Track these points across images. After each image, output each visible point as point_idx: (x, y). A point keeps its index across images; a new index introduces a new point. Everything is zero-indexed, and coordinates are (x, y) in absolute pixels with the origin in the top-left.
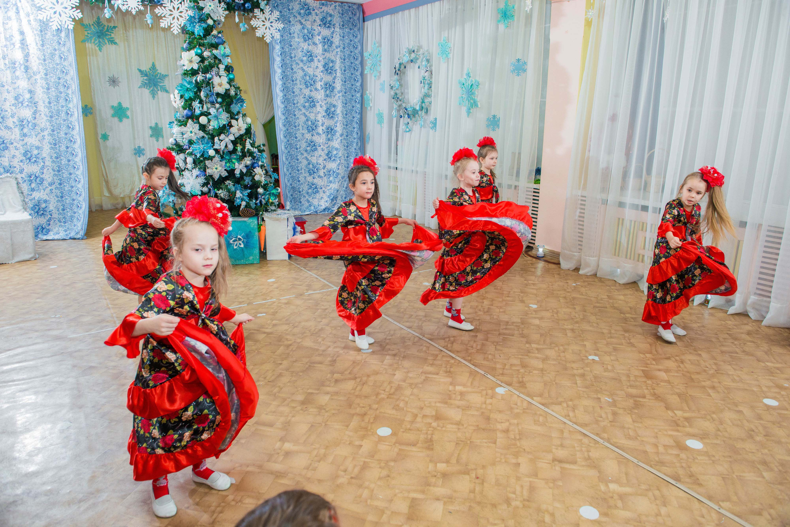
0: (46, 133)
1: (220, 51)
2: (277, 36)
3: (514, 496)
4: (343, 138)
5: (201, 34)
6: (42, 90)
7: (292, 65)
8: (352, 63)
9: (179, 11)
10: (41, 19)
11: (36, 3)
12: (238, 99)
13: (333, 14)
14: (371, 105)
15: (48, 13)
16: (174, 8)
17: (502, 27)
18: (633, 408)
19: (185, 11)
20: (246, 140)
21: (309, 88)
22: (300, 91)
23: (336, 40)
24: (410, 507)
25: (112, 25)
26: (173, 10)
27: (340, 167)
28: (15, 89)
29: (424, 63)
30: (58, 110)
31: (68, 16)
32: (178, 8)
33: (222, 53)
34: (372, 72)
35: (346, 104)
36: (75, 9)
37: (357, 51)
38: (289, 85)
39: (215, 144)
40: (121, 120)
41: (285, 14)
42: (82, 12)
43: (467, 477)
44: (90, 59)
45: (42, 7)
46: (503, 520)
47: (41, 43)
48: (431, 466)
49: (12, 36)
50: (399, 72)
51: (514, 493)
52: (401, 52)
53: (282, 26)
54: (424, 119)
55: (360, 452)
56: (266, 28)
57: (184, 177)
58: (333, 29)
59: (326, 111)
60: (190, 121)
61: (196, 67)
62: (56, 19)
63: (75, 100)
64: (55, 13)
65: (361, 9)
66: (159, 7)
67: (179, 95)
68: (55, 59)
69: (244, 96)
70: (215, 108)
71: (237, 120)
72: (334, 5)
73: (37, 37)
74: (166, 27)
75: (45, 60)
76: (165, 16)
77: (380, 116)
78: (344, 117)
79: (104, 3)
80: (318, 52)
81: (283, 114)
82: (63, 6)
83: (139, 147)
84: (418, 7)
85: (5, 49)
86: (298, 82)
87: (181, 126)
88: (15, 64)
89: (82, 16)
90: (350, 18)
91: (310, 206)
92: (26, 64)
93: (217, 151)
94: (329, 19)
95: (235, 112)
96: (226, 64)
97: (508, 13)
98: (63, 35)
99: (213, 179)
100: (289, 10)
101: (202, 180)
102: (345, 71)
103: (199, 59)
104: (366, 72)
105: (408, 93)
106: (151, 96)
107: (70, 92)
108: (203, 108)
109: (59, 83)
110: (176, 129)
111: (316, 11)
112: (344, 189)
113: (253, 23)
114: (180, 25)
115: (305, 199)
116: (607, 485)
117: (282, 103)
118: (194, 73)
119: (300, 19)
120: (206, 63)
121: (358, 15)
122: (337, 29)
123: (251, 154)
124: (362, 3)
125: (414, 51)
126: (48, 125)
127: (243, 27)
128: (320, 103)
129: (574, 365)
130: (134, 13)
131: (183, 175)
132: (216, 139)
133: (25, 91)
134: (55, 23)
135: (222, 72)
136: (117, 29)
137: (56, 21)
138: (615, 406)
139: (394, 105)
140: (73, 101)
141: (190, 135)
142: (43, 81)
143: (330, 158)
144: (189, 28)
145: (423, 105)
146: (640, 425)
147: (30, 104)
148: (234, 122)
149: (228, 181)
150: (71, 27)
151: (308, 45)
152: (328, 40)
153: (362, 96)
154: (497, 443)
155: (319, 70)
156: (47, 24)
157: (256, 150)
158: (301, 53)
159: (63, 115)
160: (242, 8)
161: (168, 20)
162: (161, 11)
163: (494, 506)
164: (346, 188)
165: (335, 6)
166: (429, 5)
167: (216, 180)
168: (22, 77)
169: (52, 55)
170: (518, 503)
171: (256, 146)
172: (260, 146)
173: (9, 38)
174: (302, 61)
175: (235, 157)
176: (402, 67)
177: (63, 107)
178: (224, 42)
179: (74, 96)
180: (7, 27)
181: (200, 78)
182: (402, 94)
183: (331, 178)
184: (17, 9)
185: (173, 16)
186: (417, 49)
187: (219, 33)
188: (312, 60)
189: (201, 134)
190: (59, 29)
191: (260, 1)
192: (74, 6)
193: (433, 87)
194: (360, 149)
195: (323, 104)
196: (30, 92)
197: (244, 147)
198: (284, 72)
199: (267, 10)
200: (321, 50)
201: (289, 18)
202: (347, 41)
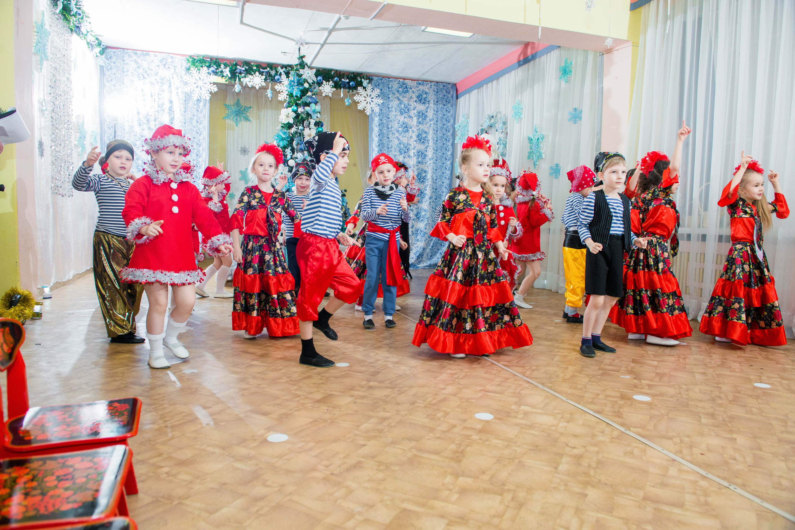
1: (312, 108)
2: (377, 110)
3: (421, 402)
4: (432, 200)
5: (299, 95)
7: (388, 135)
8: (444, 135)
10: (187, 92)
11: (185, 79)
13: (428, 92)
15: (192, 87)
17: (563, 83)
18: (599, 376)
23: (430, 114)
24: (324, 397)
25: (248, 106)
27: (427, 227)
29: (501, 125)
31: (207, 89)
33: (313, 110)
36: (212, 84)
37: (449, 124)
41: (385, 91)
43: (390, 390)
44: (228, 132)
45: (188, 82)
46: (398, 411)
47: (184, 110)
48: (364, 383)
49: (164, 104)
51: (424, 401)
53: (382, 101)
55: (312, 371)
56: (367, 103)
58: (428, 105)
61: (291, 121)
62: (197, 92)
63: (204, 156)
64: (197, 87)
65: (454, 88)
66: (278, 84)
70: (303, 154)
72: (430, 84)
73: (182, 106)
75: (185, 123)
76: (282, 92)
78: (434, 182)
79: (235, 81)
80: (413, 123)
82: (204, 82)
84: (498, 79)
85: (157, 114)
86: (393, 149)
89: (217, 91)
90: (444, 96)
94: (424, 96)
96: (317, 120)
97: (567, 69)
98: (201, 104)
100: (389, 88)
102: (437, 141)
103: (295, 115)
104: (455, 142)
107: (201, 149)
108: (293, 154)
111: (413, 89)
112: (430, 247)
113: (356, 98)
116: (520, 406)
118: (290, 126)
119: (398, 96)
120: (300, 118)
121: (452, 93)
122: (432, 105)
124: (455, 82)
125: (493, 117)
127: (347, 102)
128: (412, 168)
129: (562, 351)
130: (257, 88)
134: (196, 95)
135: (312, 125)
136: (252, 109)
138: (580, 372)
143: (419, 218)
144: (289, 90)
146: (594, 384)
150: (208, 98)
151: (405, 118)
152: (423, 114)
153: (453, 164)
154: (438, 378)
155: (413, 140)
156: (191, 96)
158: (397, 125)
160: (347, 86)
162: (280, 88)
163: (398, 404)
164: (432, 247)
165: (431, 86)
166: (507, 75)
169: (191, 119)
170: (421, 405)
173: (161, 106)
174: (398, 131)
178: (317, 102)
180: (161, 97)
181: (293, 130)
183: (419, 237)
184: (170, 84)
186: (496, 115)
187: (313, 95)
188: (407, 131)
190: (198, 99)
191: (363, 80)
192: (212, 82)
193: (507, 146)
195: (415, 169)
198: (381, 140)
199: (369, 88)
200: (416, 122)
201: (388, 95)
202: (440, 116)
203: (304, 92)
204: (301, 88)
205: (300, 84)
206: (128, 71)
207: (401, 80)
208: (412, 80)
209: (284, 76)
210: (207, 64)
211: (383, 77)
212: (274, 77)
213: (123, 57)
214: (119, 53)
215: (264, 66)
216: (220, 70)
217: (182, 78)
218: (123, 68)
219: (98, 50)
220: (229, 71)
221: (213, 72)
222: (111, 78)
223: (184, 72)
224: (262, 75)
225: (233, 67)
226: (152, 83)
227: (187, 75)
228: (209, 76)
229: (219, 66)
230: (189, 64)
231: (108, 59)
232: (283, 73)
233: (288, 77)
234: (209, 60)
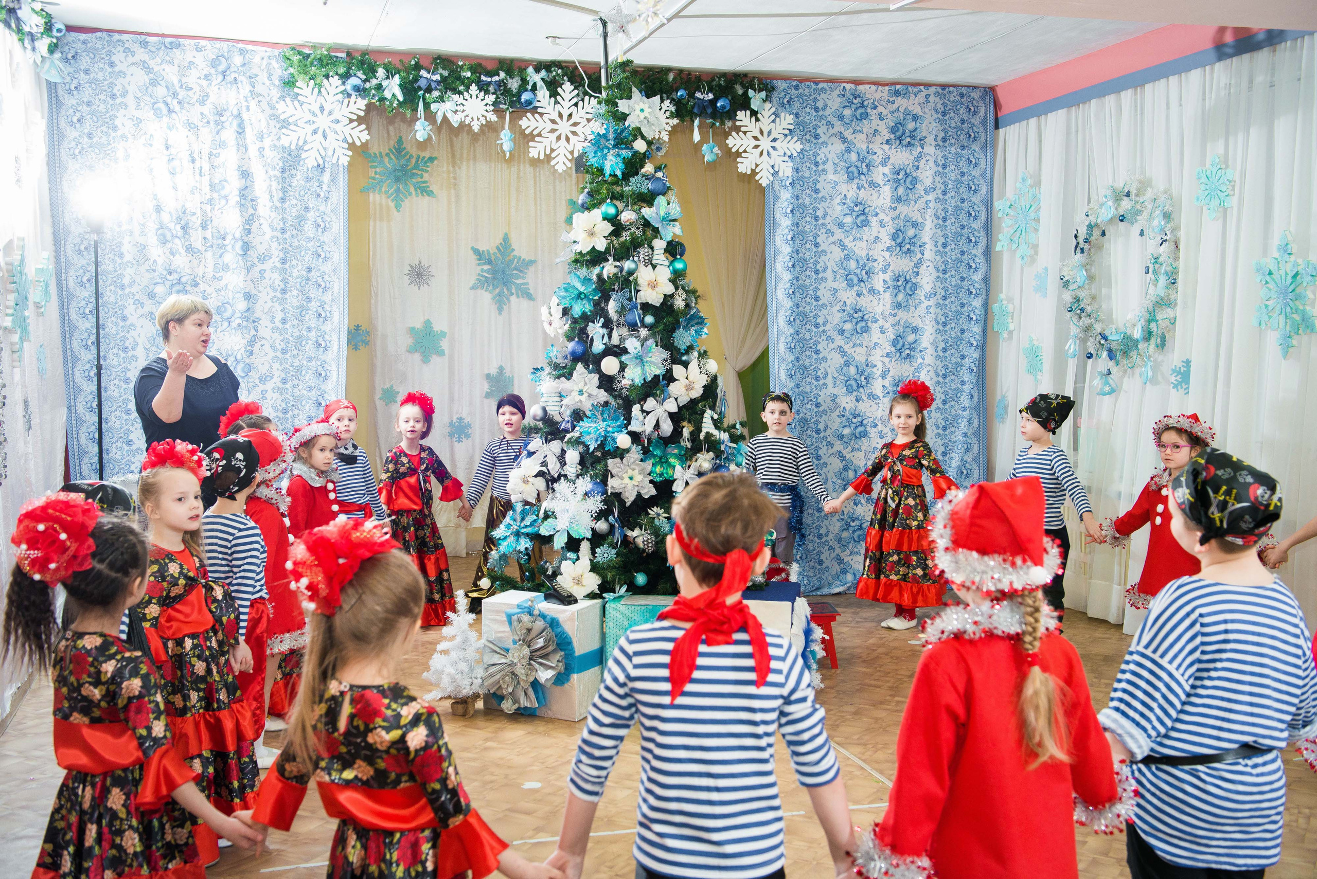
0: (269, 386)
1: (658, 209)
2: (786, 170)
6: (272, 294)
7: (816, 236)
8: (963, 227)
9: (571, 122)
10: (287, 145)
11: (280, 112)
12: (692, 318)
13: (921, 113)
14: (1011, 327)
15: (301, 133)
16: (561, 116)
19: (584, 122)
20: (704, 412)
21: (856, 288)
22: (833, 295)
23: (927, 174)
25: (427, 154)
26: (558, 120)
28: (218, 291)
29: (1156, 222)
30: (300, 337)
31: (341, 137)
32: (570, 115)
33: (662, 213)
34: (1014, 246)
35: (945, 324)
36: (355, 124)
37: (976, 199)
38: (807, 283)
39: (633, 422)
40: (426, 360)
41: (807, 120)
42: (368, 128)
44: (375, 227)
45: (290, 120)
47: (281, 194)
49: (225, 181)
50: (1086, 247)
52: (1094, 197)
53: (799, 147)
54: (1155, 361)
56: (761, 154)
57: (558, 495)
58: (919, 149)
59: (894, 343)
60: (580, 366)
61: (601, 246)
62: (316, 145)
63: (337, 317)
64: (315, 132)
65: (990, 98)
66: (529, 115)
67: (561, 308)
68: (306, 228)
69: (703, 308)
70: (638, 337)
71: (686, 365)
72: (925, 92)
73: (274, 184)
74: (542, 157)
75: (283, 231)
76: (539, 135)
77: (1034, 355)
78: (938, 357)
79: (415, 110)
80: (880, 202)
81: (790, 349)
82: (333, 117)
83: (461, 419)
84: (1142, 85)
85: (208, 208)
86: (829, 274)
87: (558, 377)
88: (224, 239)
89: (368, 138)
90: (963, 122)
91: (844, 571)
92: (246, 239)
93: (635, 437)
94: (911, 126)
95: (683, 347)
96: (669, 239)
98: (326, 177)
99: (622, 502)
100: (817, 109)
101: (596, 504)
102: (945, 245)
103: (609, 228)
104: (998, 248)
105: (1109, 297)
106: (494, 307)
108: (610, 337)
109: (308, 279)
110: (548, 385)
111: (880, 109)
113: (734, 142)
114: (572, 153)
115: (833, 555)
117: (789, 323)
118: (595, 258)
119: (842, 129)
120: (625, 236)
121: (982, 113)
122: (930, 149)
123: (712, 445)
124: (994, 83)
125: (1128, 195)
126: (275, 369)
127: (710, 152)
128: (881, 322)
130: (476, 128)
131: (554, 490)
132: (636, 409)
133: (238, 295)
134: (314, 154)
135: (659, 256)
136: (435, 162)
137: (315, 150)
139: (1072, 326)
140: (331, 318)
141: (578, 398)
142: (276, 276)
144: (593, 161)
145: (1153, 326)
147: (245, 323)
148: (678, 370)
149: (655, 509)
150: (345, 161)
151: (859, 188)
152: (907, 175)
153: (986, 306)
155: (880, 246)
156: (298, 156)
157: (725, 436)
158: (839, 208)
159: (309, 347)
160: (709, 111)
161: (546, 142)
162: (533, 124)
165: (927, 96)
167: (628, 504)
168: (235, 266)
169: (300, 219)
171: (725, 425)
172: (734, 426)
173: (218, 186)
174: (841, 225)
175: (676, 451)
176: (1096, 233)
177: (309, 329)
178: (669, 188)
179: (335, 308)
180: (217, 162)
181: (609, 269)
182: (1094, 298)
184: (241, 125)
185: (557, 134)
186: (1139, 189)
187: (658, 169)
188: (866, 223)
189: (603, 396)
190: (319, 165)
191: (751, 93)
192: (355, 117)
193: (1180, 281)
194: (976, 434)
195: (887, 325)
196: (248, 297)
197: (698, 429)
198: (797, 252)
199: (766, 113)
200: (888, 199)
201: (816, 127)
202: (953, 177)
203: (633, 166)
204: (626, 153)
205: (622, 141)
206: (125, 94)
207: (848, 86)
208: (877, 84)
209: (543, 93)
210: (342, 70)
211: (801, 82)
212: (519, 95)
213: (110, 53)
214: (99, 45)
215: (490, 66)
216: (374, 82)
217: (273, 108)
218: (112, 85)
219: (43, 44)
220: (400, 85)
221: (357, 89)
222: (78, 115)
223: (276, 93)
224: (487, 92)
225: (408, 73)
226: (191, 126)
227: (288, 99)
228: (346, 101)
229: (371, 71)
230: (292, 70)
231: (66, 60)
232: (540, 84)
233: (554, 94)
234: (344, 55)
